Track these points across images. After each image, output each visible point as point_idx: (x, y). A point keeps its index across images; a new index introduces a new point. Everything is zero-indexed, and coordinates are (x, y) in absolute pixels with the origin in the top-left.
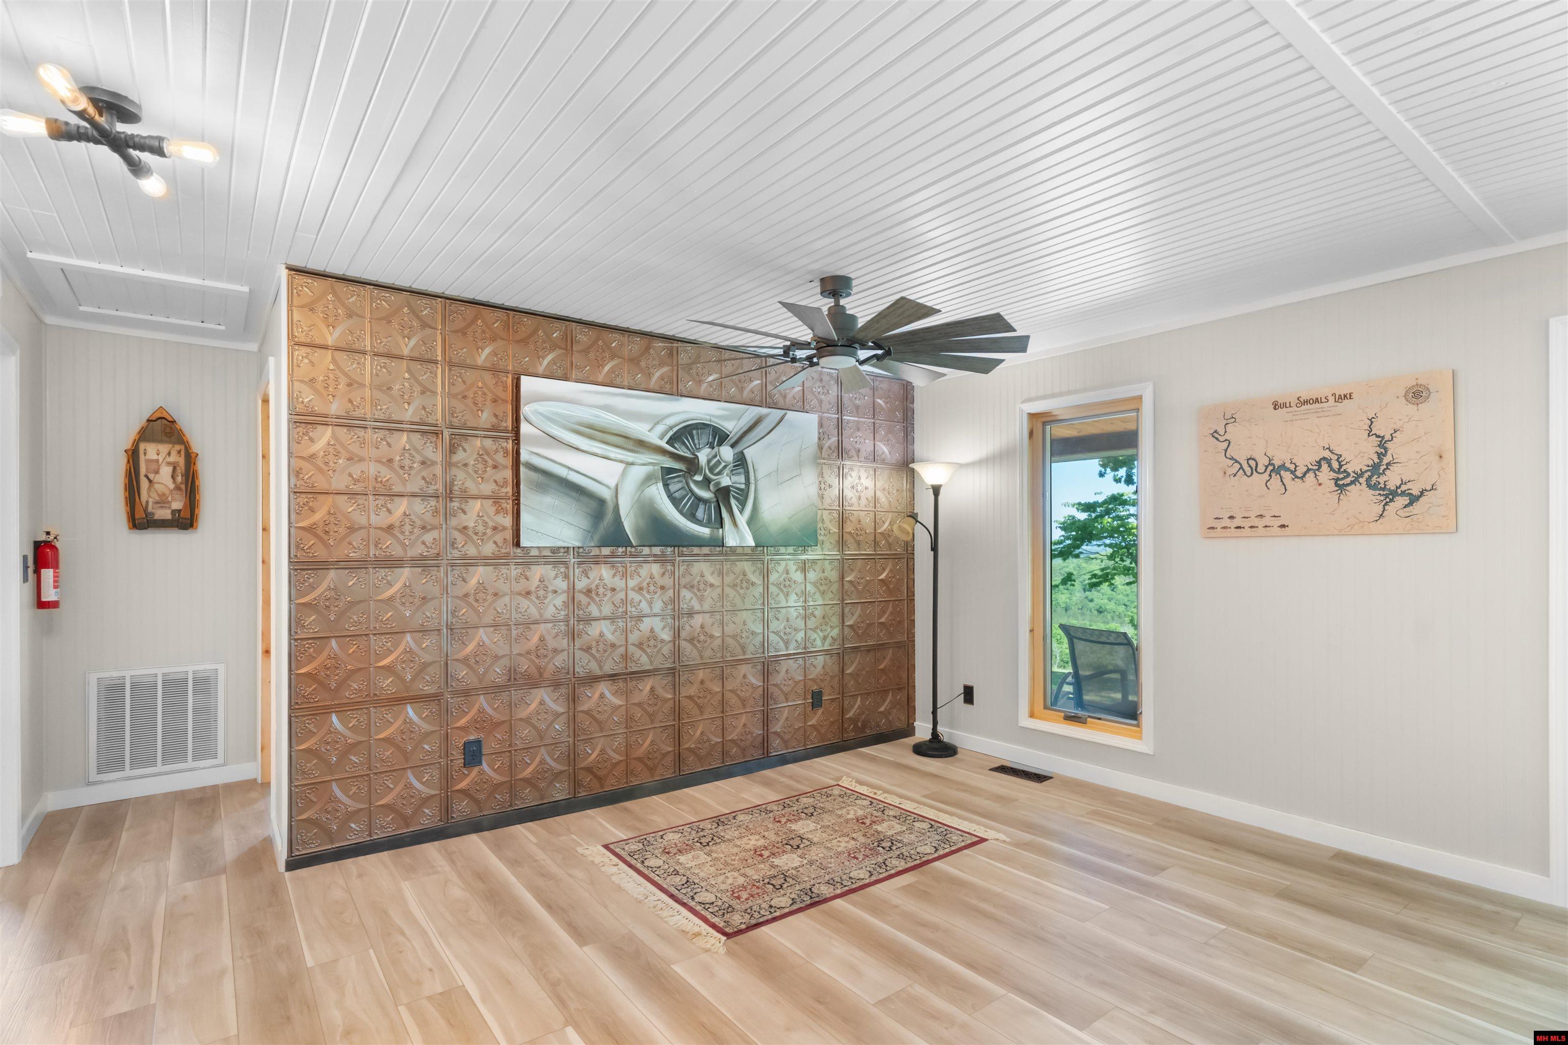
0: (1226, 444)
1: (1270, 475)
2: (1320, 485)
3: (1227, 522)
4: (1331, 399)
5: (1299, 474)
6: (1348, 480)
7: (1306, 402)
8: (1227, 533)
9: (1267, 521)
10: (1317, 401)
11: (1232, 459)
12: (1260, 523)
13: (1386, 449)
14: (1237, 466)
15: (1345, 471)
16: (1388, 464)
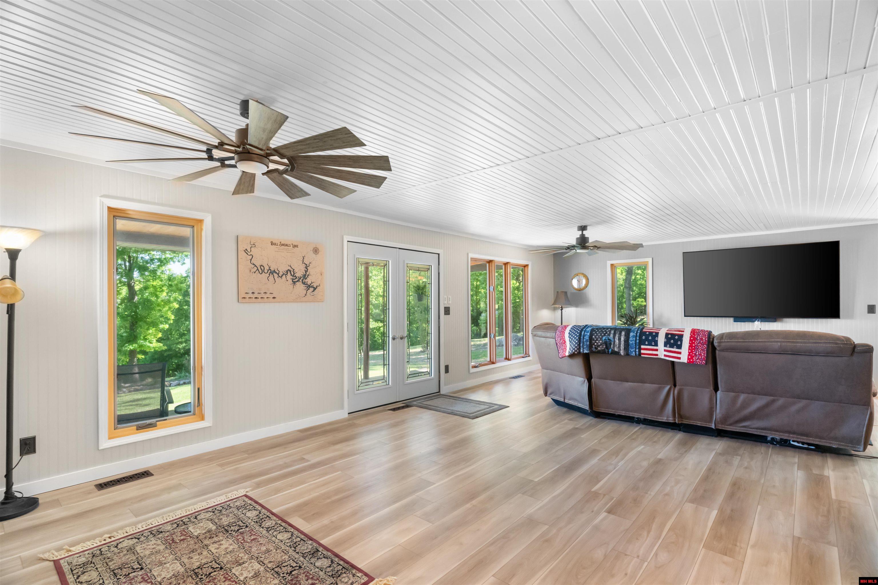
0: (251, 257)
1: (269, 275)
2: (287, 281)
3: (251, 295)
4: (291, 245)
5: (280, 275)
6: (296, 280)
7: (283, 245)
8: (251, 300)
9: (268, 295)
10: (287, 245)
11: (254, 264)
12: (265, 296)
13: (307, 269)
14: (256, 268)
15: (295, 276)
16: (308, 275)
